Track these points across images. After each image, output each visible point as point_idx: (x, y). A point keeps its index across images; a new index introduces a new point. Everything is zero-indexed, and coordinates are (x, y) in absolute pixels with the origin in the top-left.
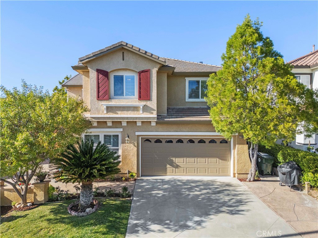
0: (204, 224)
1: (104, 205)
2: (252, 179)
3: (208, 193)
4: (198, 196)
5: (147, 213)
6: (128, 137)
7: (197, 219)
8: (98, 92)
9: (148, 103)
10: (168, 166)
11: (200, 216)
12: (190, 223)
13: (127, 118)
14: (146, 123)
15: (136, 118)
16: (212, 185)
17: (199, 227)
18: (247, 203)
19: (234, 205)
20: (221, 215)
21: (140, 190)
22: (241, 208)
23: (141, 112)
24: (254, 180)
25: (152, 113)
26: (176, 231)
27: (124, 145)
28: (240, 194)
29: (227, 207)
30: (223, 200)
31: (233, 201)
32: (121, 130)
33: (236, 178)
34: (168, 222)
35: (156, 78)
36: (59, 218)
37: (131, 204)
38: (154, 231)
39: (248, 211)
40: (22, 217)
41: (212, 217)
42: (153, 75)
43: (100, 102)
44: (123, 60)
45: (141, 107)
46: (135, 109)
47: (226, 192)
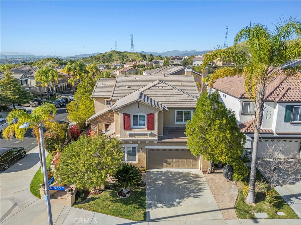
0: (181, 204)
1: (134, 191)
2: (209, 173)
3: (185, 183)
4: (179, 185)
5: (154, 197)
6: (141, 149)
7: (178, 200)
8: (125, 125)
9: (153, 132)
10: (164, 163)
11: (180, 199)
12: (175, 203)
13: (141, 140)
14: (151, 143)
15: (146, 140)
16: (188, 176)
17: (178, 205)
18: (204, 191)
19: (197, 192)
20: (189, 198)
21: (150, 181)
22: (200, 194)
23: (149, 136)
24: (211, 173)
25: (155, 137)
26: (169, 207)
27: (139, 153)
28: (202, 184)
29: (193, 193)
30: (192, 188)
31: (197, 189)
32: (137, 145)
33: (201, 170)
34: (164, 202)
35: (157, 118)
36: (115, 199)
37: (146, 190)
38: (159, 207)
39: (203, 195)
40: (98, 198)
41: (185, 199)
42: (156, 116)
43: (125, 131)
44: (139, 108)
45: (149, 134)
46: (146, 135)
47: (195, 182)
